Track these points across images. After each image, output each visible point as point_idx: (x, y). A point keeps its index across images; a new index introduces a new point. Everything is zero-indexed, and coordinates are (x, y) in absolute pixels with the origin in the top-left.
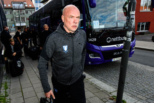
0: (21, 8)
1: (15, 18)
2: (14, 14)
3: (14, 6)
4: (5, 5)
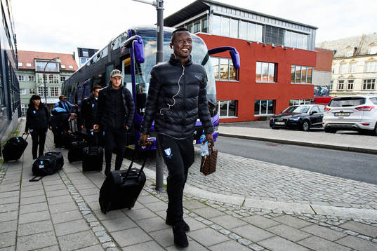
0: (52, 71)
1: (38, 89)
2: (37, 81)
3: (38, 67)
4: (20, 64)
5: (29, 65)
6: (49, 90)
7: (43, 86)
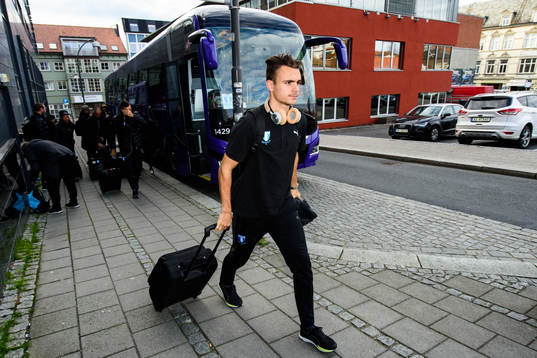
0: (89, 54)
1: (70, 82)
2: (68, 69)
3: (66, 48)
4: (40, 46)
5: (53, 46)
6: (86, 82)
7: (77, 77)
